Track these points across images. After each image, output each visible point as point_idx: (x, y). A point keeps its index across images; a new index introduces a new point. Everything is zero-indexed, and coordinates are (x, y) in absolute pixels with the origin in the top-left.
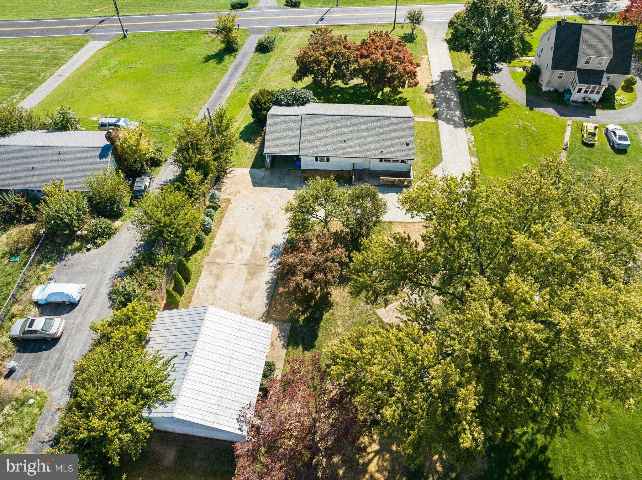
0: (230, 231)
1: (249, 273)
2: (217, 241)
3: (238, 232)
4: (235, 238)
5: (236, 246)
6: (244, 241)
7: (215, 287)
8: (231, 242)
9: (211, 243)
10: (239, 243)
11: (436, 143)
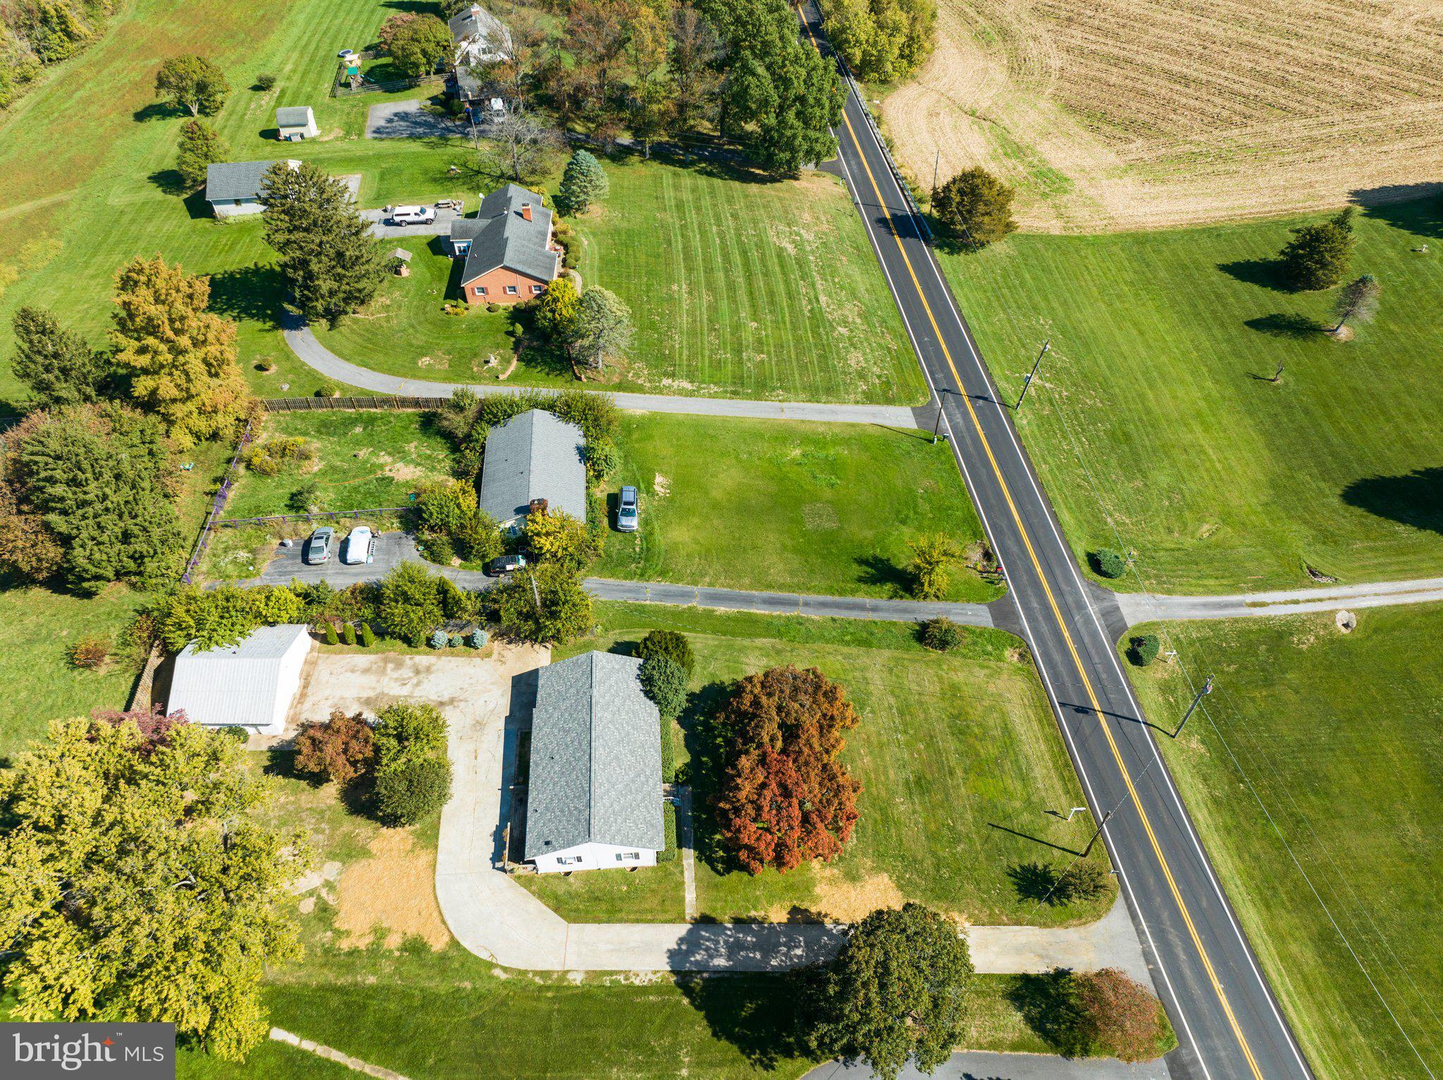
0: (434, 668)
1: (368, 698)
2: (418, 658)
3: (432, 677)
4: (423, 675)
5: (410, 678)
6: (418, 684)
7: (353, 671)
8: (417, 672)
9: (419, 653)
10: (415, 681)
11: (619, 916)
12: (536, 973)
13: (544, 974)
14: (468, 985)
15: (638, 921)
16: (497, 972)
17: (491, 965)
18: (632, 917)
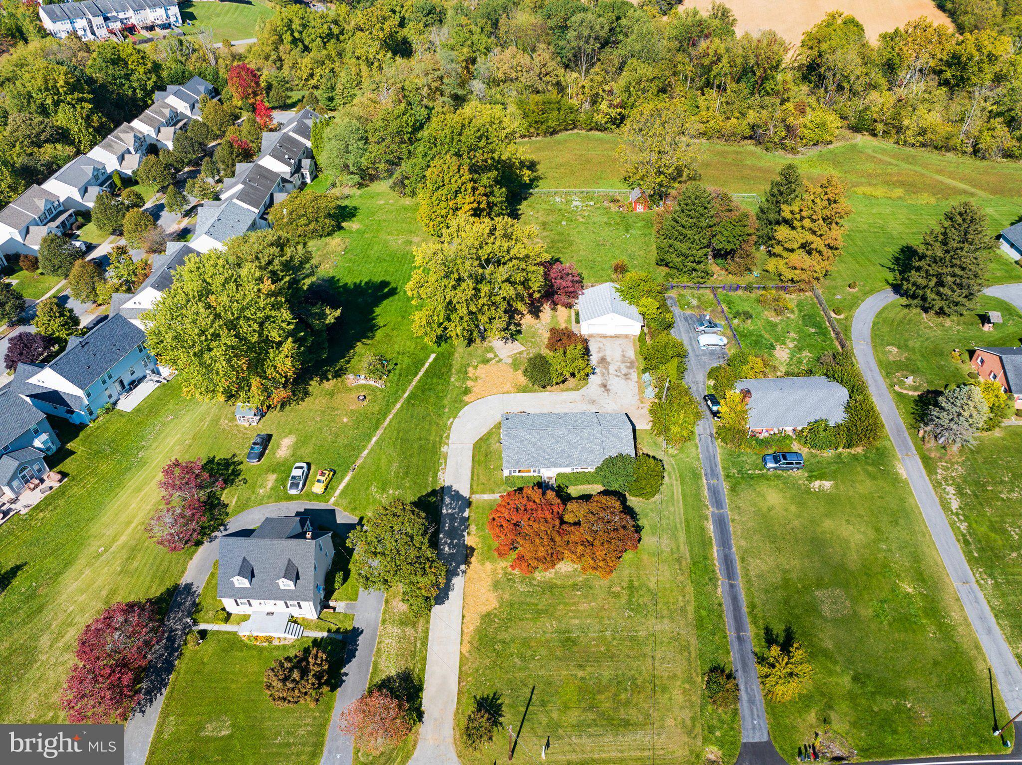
0: (629, 381)
1: (604, 359)
4: (624, 377)
5: (621, 372)
6: (617, 376)
7: (623, 351)
8: (625, 375)
11: (476, 465)
12: (449, 434)
13: (448, 437)
14: (447, 410)
15: (473, 473)
16: (451, 420)
17: (455, 418)
18: (475, 471)
